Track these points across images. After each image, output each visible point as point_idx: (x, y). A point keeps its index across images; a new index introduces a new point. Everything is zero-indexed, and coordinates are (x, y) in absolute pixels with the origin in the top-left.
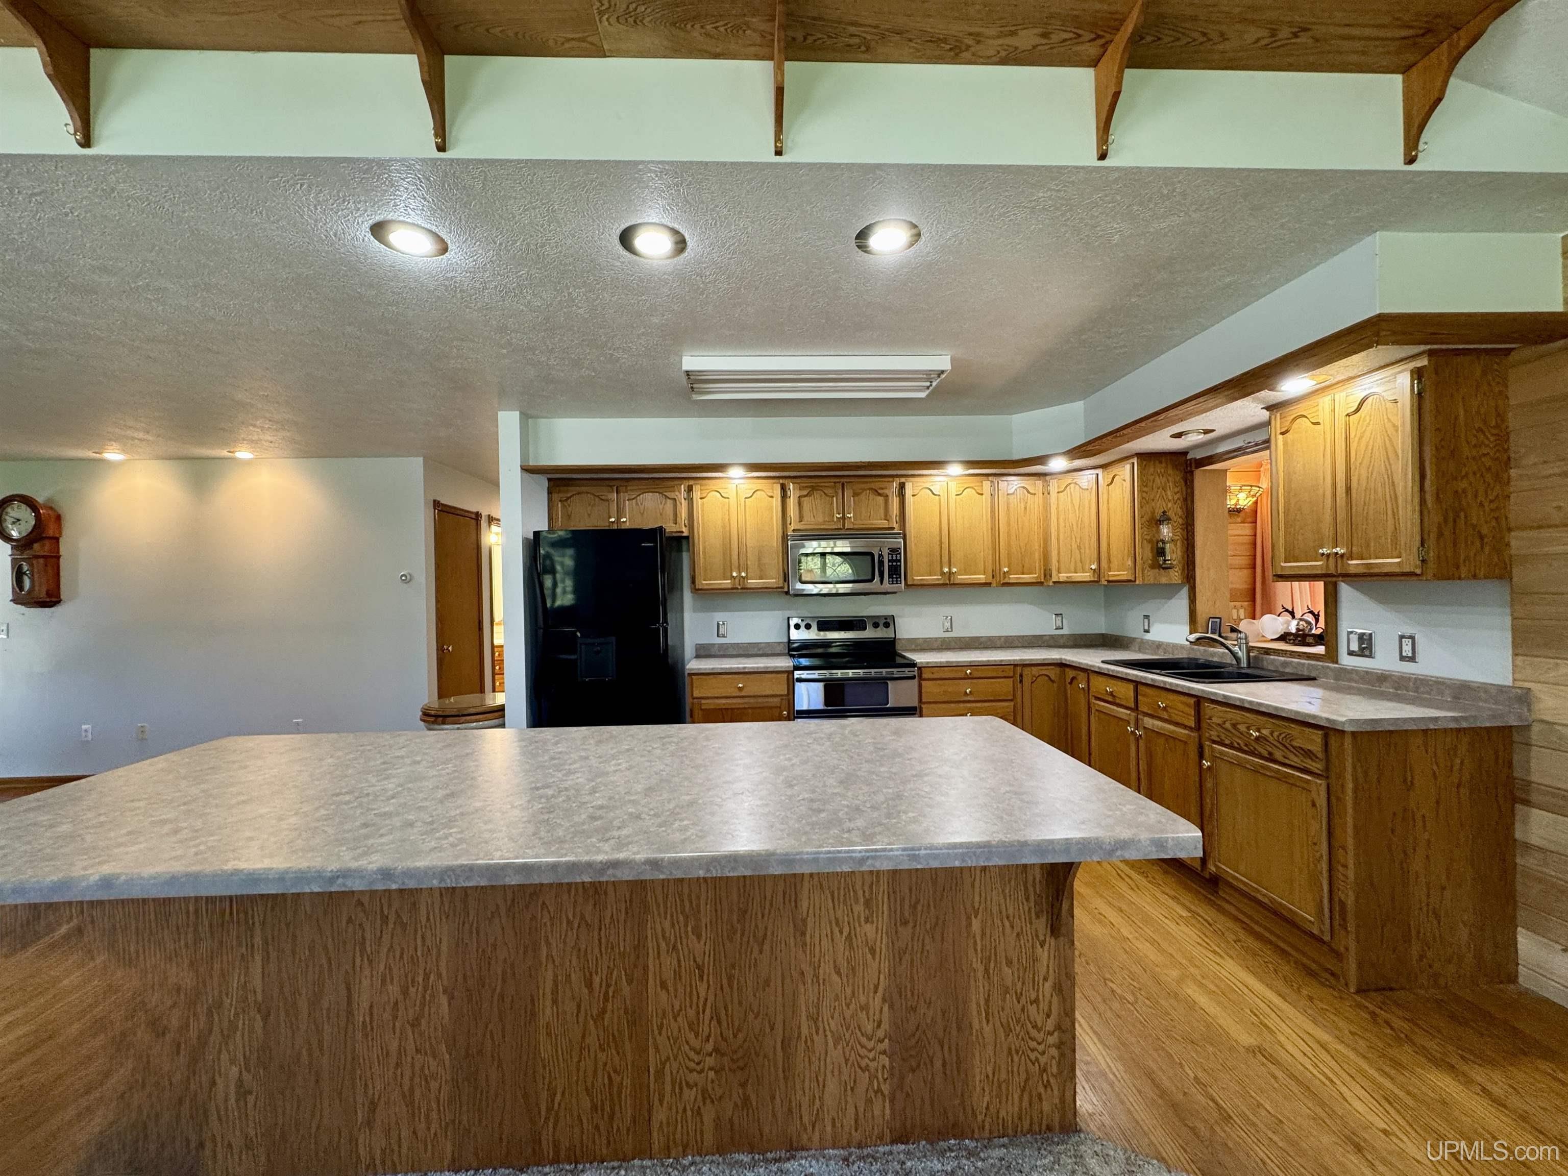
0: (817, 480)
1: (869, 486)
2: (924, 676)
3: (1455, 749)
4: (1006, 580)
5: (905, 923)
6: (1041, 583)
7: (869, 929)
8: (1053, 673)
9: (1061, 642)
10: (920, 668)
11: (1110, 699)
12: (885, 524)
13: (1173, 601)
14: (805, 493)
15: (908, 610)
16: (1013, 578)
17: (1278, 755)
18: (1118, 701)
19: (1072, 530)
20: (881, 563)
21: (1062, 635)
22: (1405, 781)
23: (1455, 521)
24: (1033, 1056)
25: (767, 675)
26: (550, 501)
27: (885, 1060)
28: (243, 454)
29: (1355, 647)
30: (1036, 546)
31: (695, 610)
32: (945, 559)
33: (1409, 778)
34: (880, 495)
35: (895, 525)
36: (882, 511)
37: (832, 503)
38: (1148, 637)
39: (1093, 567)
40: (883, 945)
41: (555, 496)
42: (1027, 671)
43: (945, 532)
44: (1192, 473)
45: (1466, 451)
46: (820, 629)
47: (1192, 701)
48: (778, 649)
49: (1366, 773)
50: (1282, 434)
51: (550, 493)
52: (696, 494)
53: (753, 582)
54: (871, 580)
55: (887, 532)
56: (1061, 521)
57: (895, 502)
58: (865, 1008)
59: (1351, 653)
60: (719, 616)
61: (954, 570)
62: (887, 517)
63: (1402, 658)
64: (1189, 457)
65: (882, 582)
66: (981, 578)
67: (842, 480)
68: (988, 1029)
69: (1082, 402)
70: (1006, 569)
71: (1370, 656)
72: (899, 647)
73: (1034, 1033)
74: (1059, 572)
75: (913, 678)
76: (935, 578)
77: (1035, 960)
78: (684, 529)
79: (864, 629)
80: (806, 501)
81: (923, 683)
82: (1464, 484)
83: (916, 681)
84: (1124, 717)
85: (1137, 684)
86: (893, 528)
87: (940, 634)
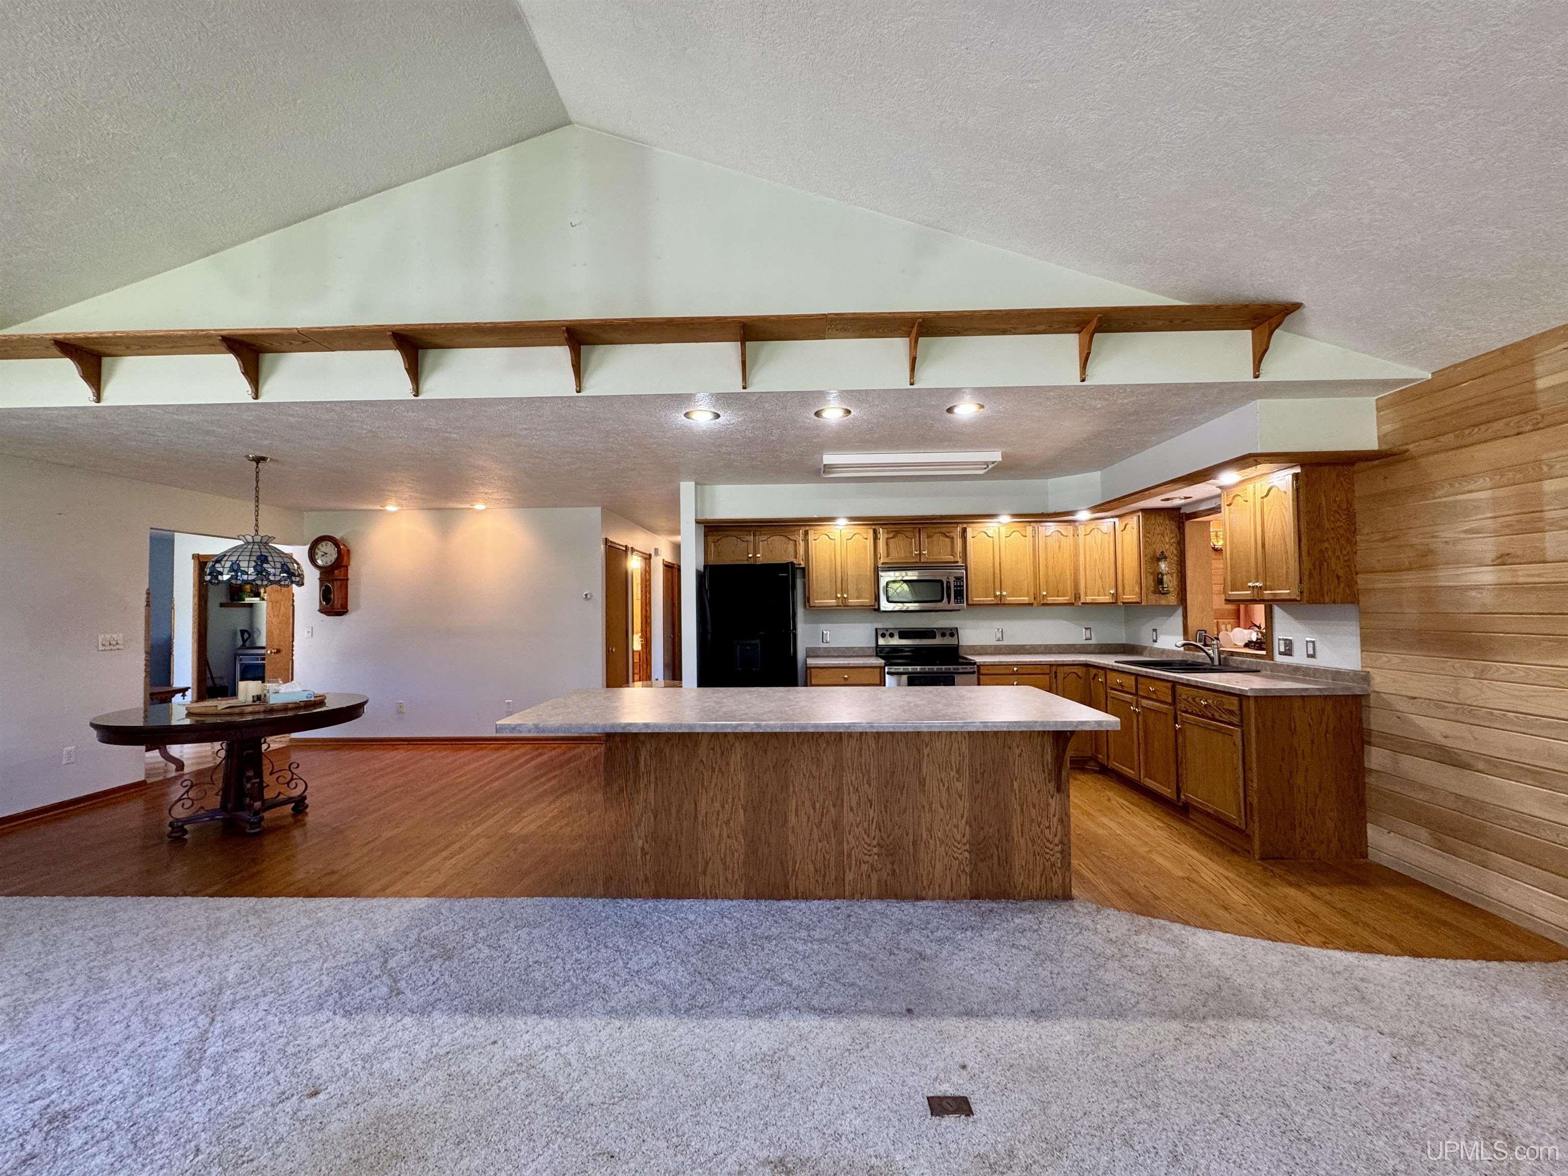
0: (900, 526)
1: (938, 530)
2: (982, 671)
3: (1323, 710)
4: (1045, 601)
5: (977, 782)
6: (1072, 604)
7: (959, 785)
8: (1081, 671)
9: (1090, 649)
10: (979, 666)
11: (1120, 688)
12: (951, 558)
13: (1172, 618)
14: (891, 535)
15: (969, 623)
16: (1050, 600)
17: (1217, 715)
18: (1125, 689)
19: (1096, 564)
20: (949, 588)
21: (1091, 645)
22: (1290, 730)
23: (1320, 568)
24: (1047, 857)
25: (867, 670)
26: (706, 542)
27: (967, 855)
28: (479, 506)
29: (1282, 649)
30: (1068, 574)
31: (806, 622)
32: (998, 584)
33: (1293, 727)
34: (947, 537)
35: (959, 560)
36: (949, 549)
37: (911, 544)
38: (1156, 645)
39: (1112, 592)
40: (966, 793)
41: (710, 539)
42: (1060, 669)
43: (997, 564)
44: (1183, 523)
45: (1327, 524)
46: (901, 637)
47: (1169, 685)
48: (869, 652)
49: (1264, 724)
50: (1228, 505)
51: (705, 536)
52: (811, 537)
53: (852, 601)
54: (941, 600)
55: (952, 565)
56: (1088, 556)
57: (959, 542)
58: (956, 826)
59: (1281, 653)
60: (823, 626)
61: (1004, 593)
62: (953, 553)
63: (1309, 656)
64: (1182, 511)
65: (949, 602)
66: (1025, 599)
67: (919, 526)
68: (1022, 841)
69: (1099, 472)
70: (1045, 593)
71: (1291, 655)
72: (961, 653)
73: (1048, 844)
74: (1086, 595)
75: (974, 673)
76: (990, 599)
77: (1048, 804)
78: (802, 562)
79: (934, 637)
80: (891, 541)
81: (981, 677)
82: (1326, 545)
83: (975, 676)
84: (1129, 700)
85: (1137, 675)
86: (957, 562)
87: (994, 642)
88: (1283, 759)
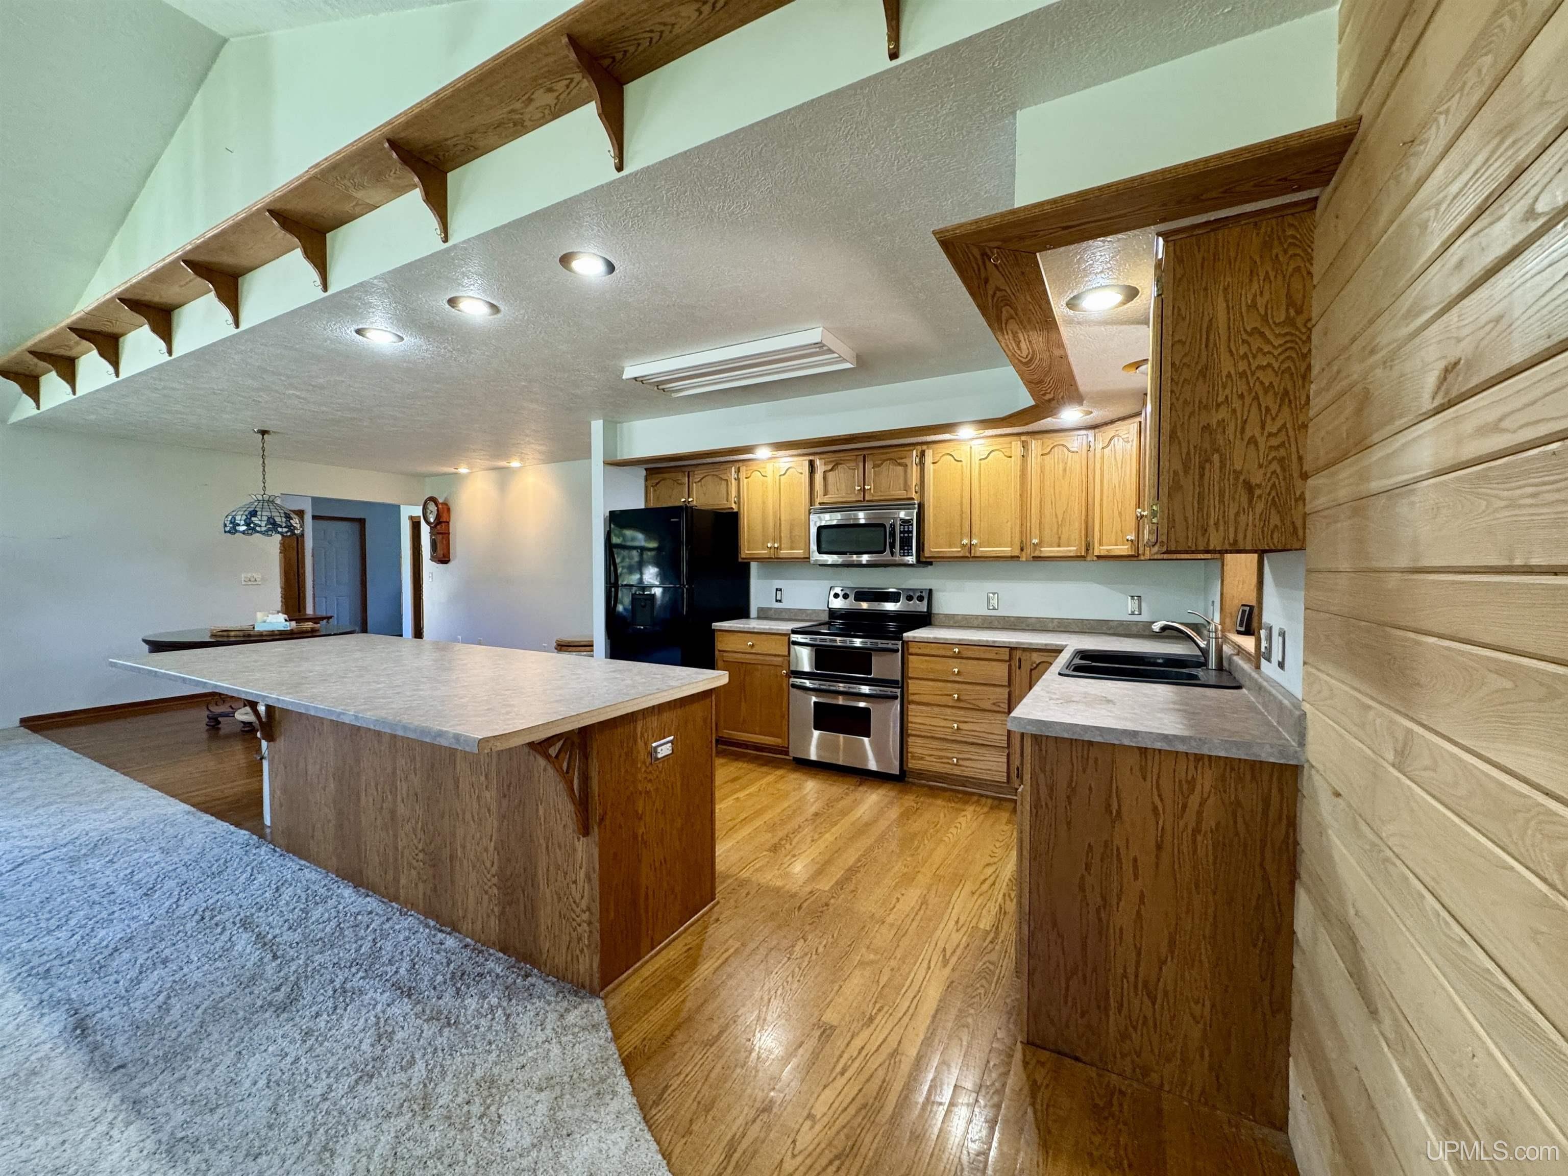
0: (841, 455)
1: (888, 456)
2: (911, 650)
3: (1192, 783)
4: (1037, 554)
5: (505, 796)
6: (1083, 558)
7: (487, 794)
10: (907, 643)
12: (902, 494)
14: (830, 467)
15: (950, 584)
16: (1047, 551)
19: (1114, 494)
20: (893, 534)
22: (1108, 807)
23: (1202, 468)
24: (574, 924)
25: (773, 637)
26: (646, 487)
27: (496, 891)
28: (515, 464)
29: (1264, 647)
30: (1076, 514)
31: (759, 577)
32: (966, 529)
33: (1115, 807)
34: (900, 464)
35: (912, 495)
36: (901, 481)
37: (853, 477)
40: (494, 807)
41: (650, 483)
42: (1025, 656)
43: (966, 501)
46: (857, 599)
49: (1051, 789)
51: (646, 480)
52: (743, 475)
53: (784, 552)
54: (885, 551)
55: (906, 504)
57: (915, 471)
59: (1263, 655)
60: (778, 583)
61: (974, 542)
62: (906, 487)
63: (1279, 664)
65: (892, 554)
66: (1006, 550)
67: (865, 452)
68: (547, 891)
70: (1035, 541)
71: (1269, 660)
73: (574, 906)
74: (1101, 544)
75: (899, 651)
76: (955, 550)
77: (575, 850)
78: (734, 506)
79: (898, 601)
80: (831, 475)
81: (910, 657)
82: (1223, 413)
83: (901, 655)
86: (910, 499)
87: (984, 611)
88: (1088, 867)
